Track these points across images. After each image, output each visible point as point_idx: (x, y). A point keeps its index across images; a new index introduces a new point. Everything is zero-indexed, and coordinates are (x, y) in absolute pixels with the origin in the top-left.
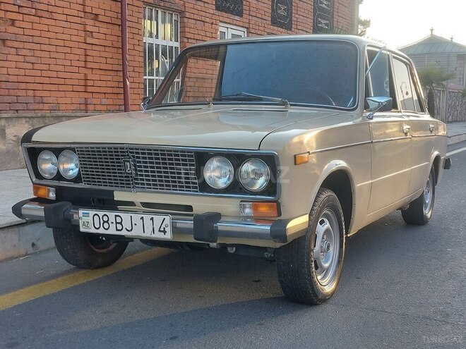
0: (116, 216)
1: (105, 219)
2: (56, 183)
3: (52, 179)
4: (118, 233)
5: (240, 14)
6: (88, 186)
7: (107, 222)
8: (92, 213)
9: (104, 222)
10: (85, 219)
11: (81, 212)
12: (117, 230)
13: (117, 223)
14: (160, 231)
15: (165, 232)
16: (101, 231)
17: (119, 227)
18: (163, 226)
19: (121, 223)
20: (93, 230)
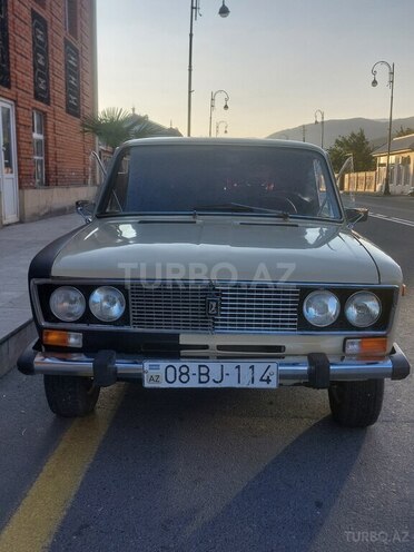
0: (200, 366)
1: (184, 370)
2: (83, 326)
3: (76, 322)
4: (202, 386)
5: (8, 85)
6: (140, 330)
7: (186, 374)
8: (163, 364)
9: (182, 374)
10: (153, 373)
11: (147, 365)
12: (200, 382)
13: (200, 374)
14: (261, 380)
15: (268, 381)
16: (177, 385)
17: (204, 378)
18: (267, 374)
19: (207, 374)
20: (164, 385)
